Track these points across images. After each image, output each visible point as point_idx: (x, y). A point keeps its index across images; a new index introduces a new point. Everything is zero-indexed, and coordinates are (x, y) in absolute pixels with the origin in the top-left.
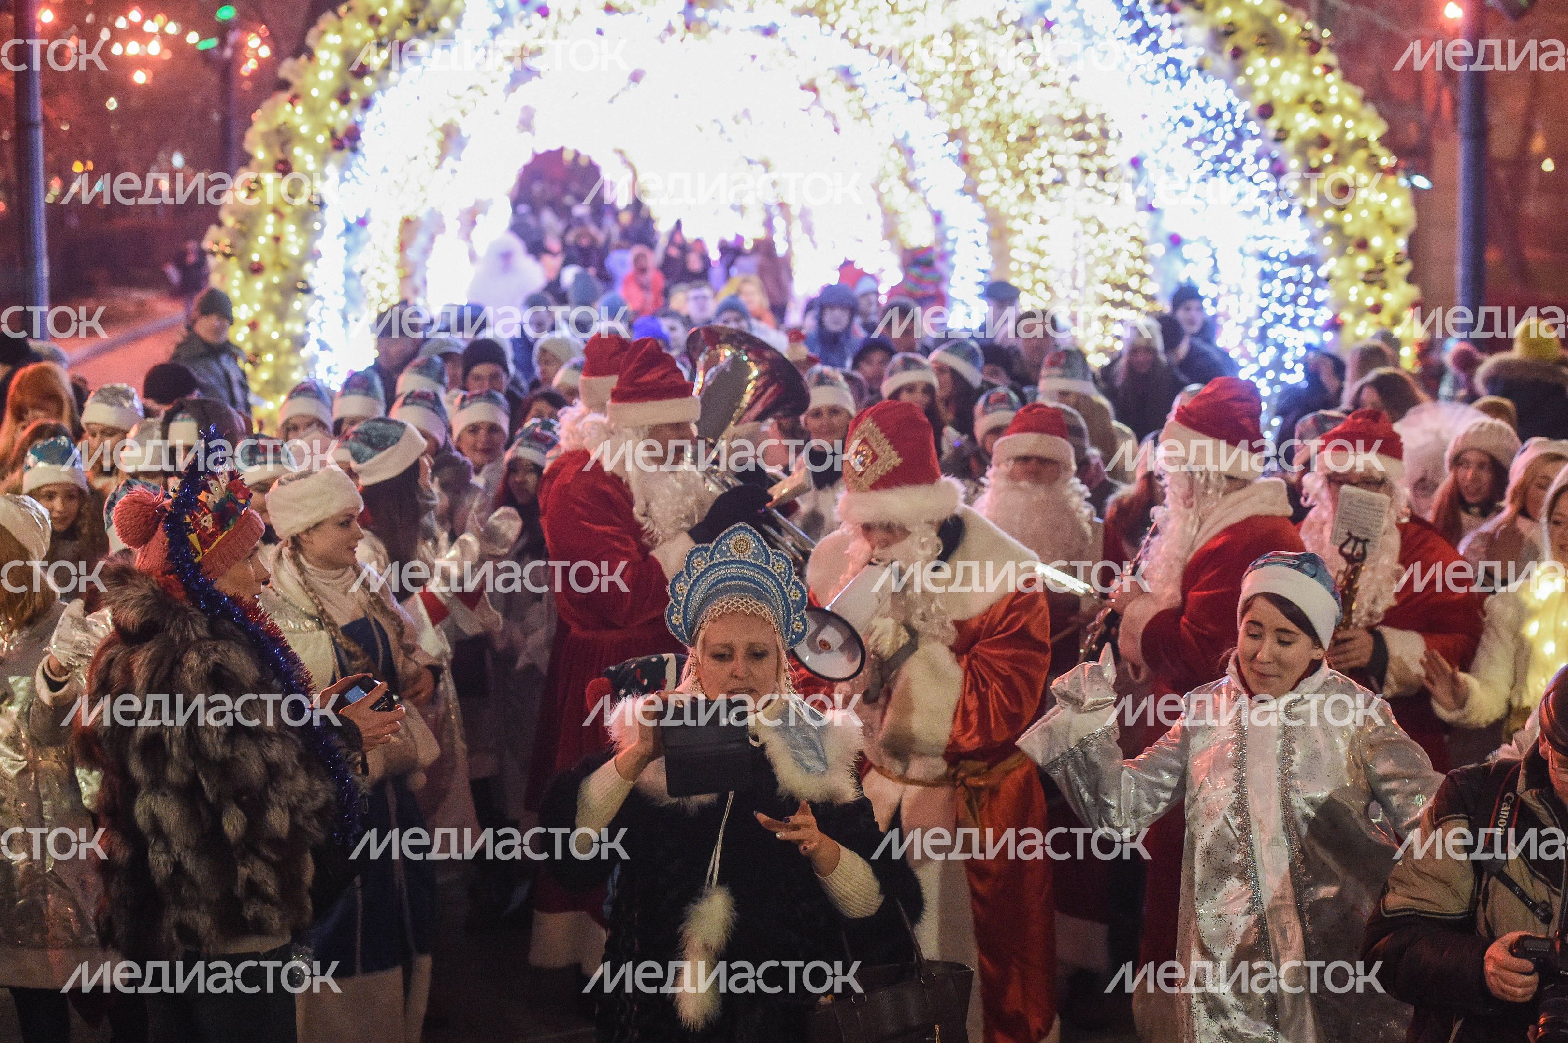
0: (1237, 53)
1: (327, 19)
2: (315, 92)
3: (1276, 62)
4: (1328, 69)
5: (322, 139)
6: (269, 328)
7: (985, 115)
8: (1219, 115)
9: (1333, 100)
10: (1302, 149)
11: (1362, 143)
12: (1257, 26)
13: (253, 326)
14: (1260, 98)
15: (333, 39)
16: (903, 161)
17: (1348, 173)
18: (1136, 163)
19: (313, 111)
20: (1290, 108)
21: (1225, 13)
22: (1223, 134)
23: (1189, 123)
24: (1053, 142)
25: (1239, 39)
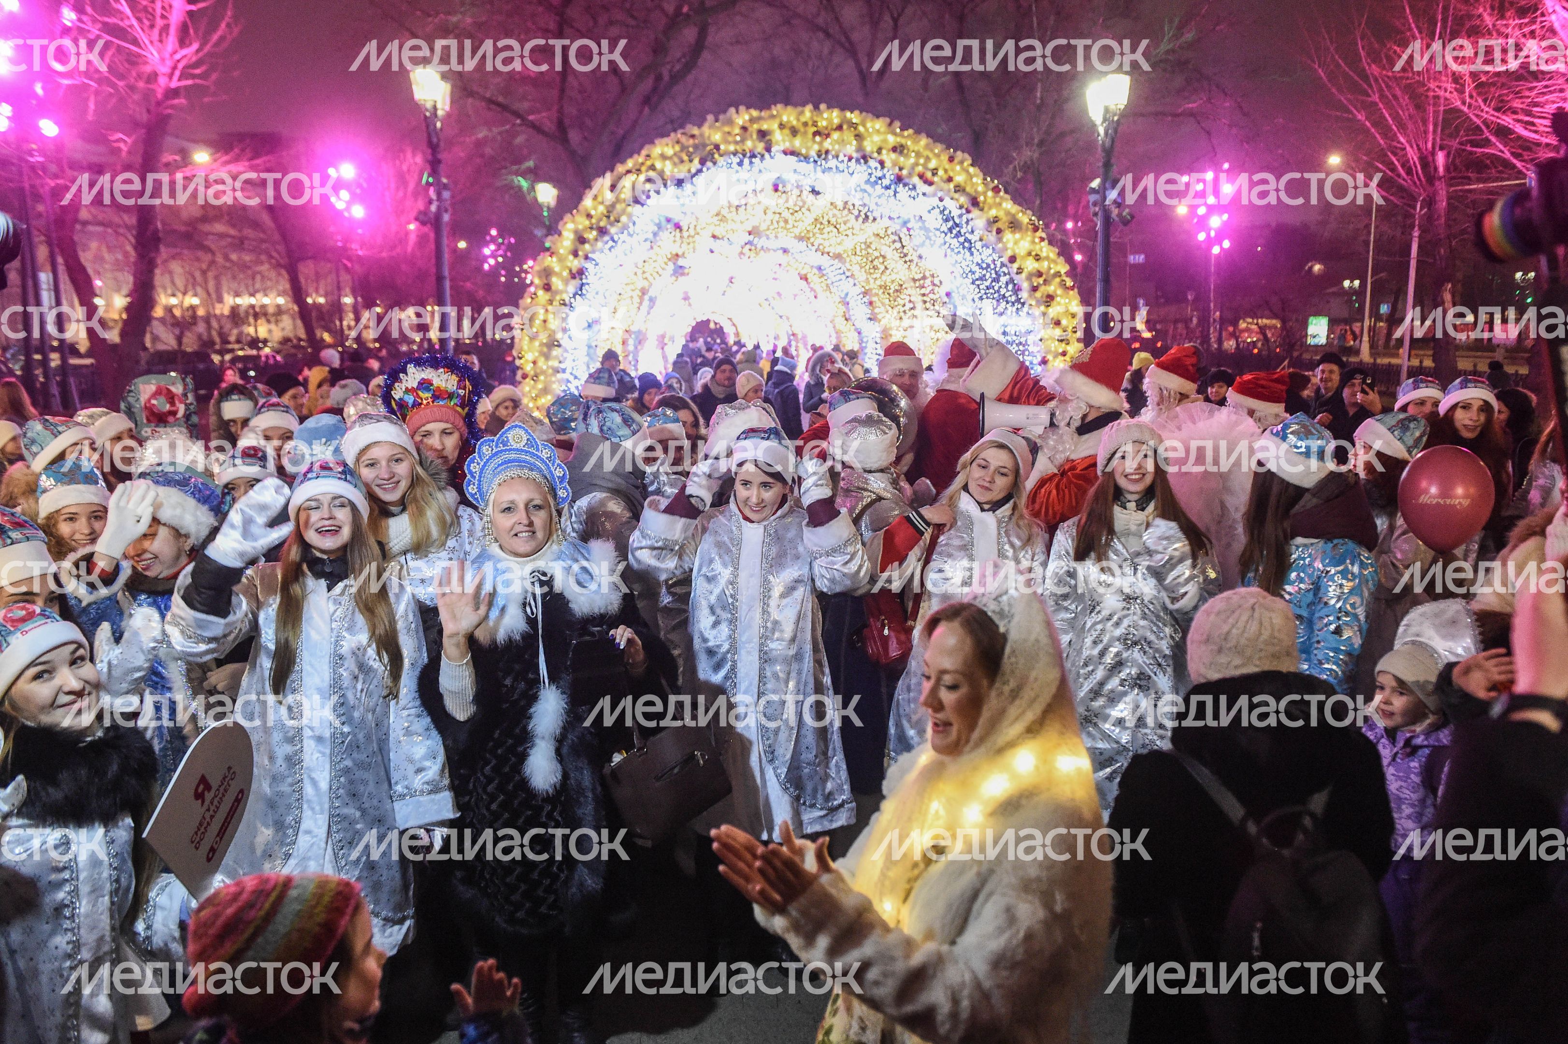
0: (999, 231)
1: (568, 217)
2: (561, 251)
3: (1018, 236)
4: (1042, 239)
5: (565, 273)
6: (541, 363)
7: (879, 282)
8: (988, 266)
9: (1044, 254)
10: (1029, 277)
11: (1058, 274)
12: (1009, 218)
13: (534, 363)
14: (1009, 253)
15: (570, 226)
16: (843, 309)
17: (1051, 289)
18: (948, 294)
19: (561, 260)
20: (1023, 258)
21: (993, 212)
22: (990, 275)
23: (974, 273)
24: (909, 291)
25: (999, 225)
